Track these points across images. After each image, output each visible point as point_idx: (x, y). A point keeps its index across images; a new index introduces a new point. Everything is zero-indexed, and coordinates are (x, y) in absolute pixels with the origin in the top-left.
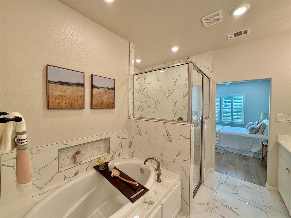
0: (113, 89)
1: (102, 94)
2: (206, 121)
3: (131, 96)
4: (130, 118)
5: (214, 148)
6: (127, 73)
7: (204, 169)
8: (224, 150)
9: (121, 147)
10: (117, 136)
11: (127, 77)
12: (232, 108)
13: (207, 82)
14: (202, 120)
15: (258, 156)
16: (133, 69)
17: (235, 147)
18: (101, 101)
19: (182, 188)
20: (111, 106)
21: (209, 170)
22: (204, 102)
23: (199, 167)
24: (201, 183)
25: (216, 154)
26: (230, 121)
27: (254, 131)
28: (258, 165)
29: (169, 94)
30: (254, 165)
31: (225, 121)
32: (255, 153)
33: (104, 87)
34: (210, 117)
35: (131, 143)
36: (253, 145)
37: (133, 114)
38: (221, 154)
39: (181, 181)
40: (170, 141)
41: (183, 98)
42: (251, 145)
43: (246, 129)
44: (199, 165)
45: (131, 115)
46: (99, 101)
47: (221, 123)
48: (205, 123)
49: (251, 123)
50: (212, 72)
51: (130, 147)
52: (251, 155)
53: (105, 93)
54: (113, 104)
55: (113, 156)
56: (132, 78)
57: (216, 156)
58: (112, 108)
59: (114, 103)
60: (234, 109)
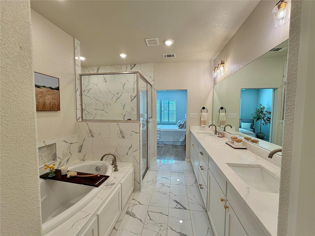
0: (58, 89)
1: (44, 94)
2: (150, 120)
3: (78, 97)
4: (78, 121)
5: (156, 143)
6: (73, 72)
7: (149, 160)
8: (164, 143)
9: (70, 152)
10: (64, 141)
11: (73, 77)
12: (169, 111)
13: (150, 89)
14: (147, 120)
15: (183, 144)
16: (80, 68)
17: (169, 140)
18: (43, 103)
19: (135, 173)
20: (55, 107)
21: (153, 159)
22: (148, 105)
23: (145, 160)
24: (148, 169)
25: (157, 148)
26: (167, 121)
27: (181, 127)
28: (182, 149)
29: (118, 97)
30: (180, 149)
31: (164, 122)
32: (182, 142)
33: (46, 86)
34: (153, 117)
35: (81, 147)
36: (181, 137)
37: (82, 117)
38: (161, 147)
39: (133, 167)
40: (123, 137)
41: (131, 101)
42: (179, 137)
43: (177, 126)
44: (146, 158)
45: (79, 118)
46: (40, 103)
47: (161, 123)
48: (149, 121)
49: (180, 121)
50: (153, 80)
51: (80, 151)
52: (179, 144)
53: (48, 93)
54: (58, 105)
55: (60, 163)
56: (79, 79)
57: (157, 149)
58: (57, 111)
59: (60, 105)
60: (170, 111)
